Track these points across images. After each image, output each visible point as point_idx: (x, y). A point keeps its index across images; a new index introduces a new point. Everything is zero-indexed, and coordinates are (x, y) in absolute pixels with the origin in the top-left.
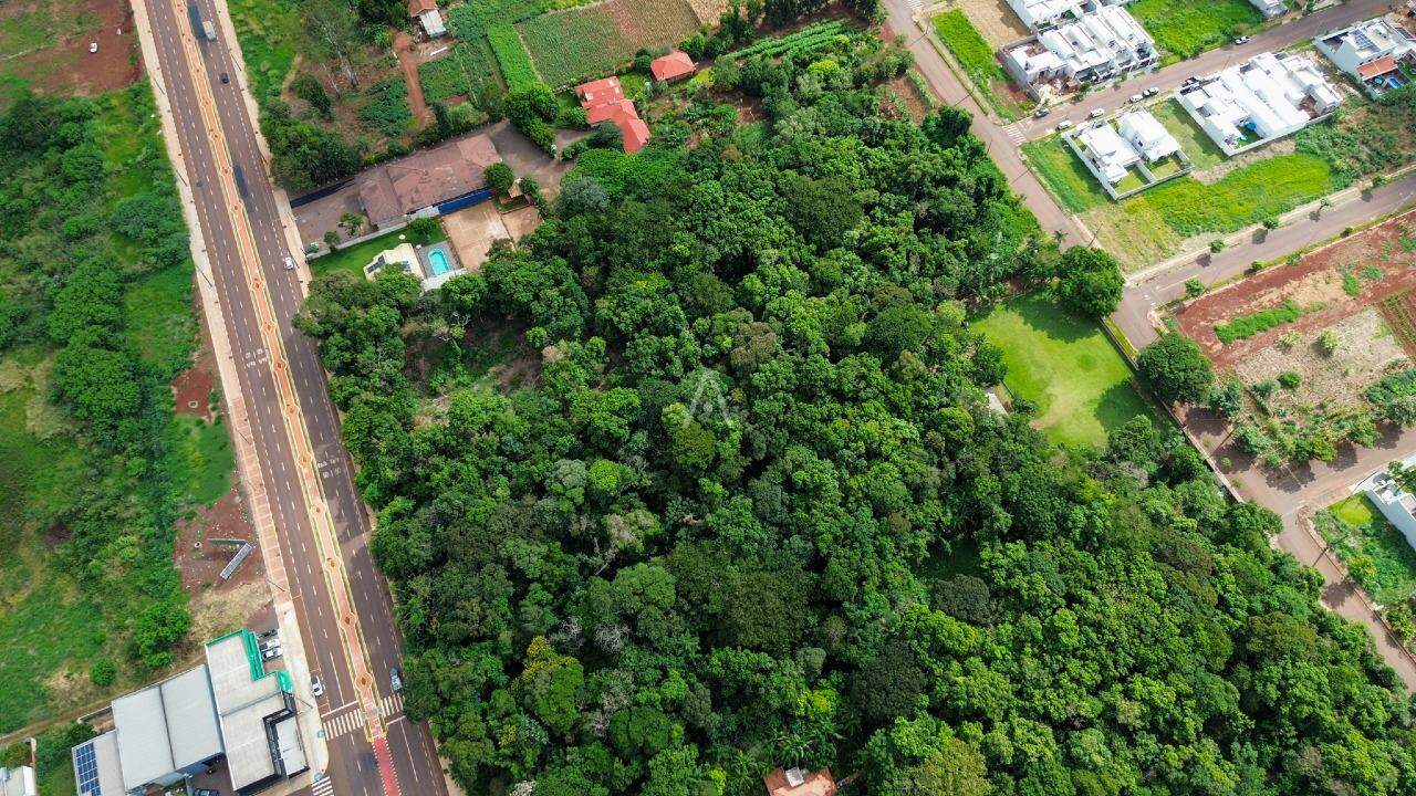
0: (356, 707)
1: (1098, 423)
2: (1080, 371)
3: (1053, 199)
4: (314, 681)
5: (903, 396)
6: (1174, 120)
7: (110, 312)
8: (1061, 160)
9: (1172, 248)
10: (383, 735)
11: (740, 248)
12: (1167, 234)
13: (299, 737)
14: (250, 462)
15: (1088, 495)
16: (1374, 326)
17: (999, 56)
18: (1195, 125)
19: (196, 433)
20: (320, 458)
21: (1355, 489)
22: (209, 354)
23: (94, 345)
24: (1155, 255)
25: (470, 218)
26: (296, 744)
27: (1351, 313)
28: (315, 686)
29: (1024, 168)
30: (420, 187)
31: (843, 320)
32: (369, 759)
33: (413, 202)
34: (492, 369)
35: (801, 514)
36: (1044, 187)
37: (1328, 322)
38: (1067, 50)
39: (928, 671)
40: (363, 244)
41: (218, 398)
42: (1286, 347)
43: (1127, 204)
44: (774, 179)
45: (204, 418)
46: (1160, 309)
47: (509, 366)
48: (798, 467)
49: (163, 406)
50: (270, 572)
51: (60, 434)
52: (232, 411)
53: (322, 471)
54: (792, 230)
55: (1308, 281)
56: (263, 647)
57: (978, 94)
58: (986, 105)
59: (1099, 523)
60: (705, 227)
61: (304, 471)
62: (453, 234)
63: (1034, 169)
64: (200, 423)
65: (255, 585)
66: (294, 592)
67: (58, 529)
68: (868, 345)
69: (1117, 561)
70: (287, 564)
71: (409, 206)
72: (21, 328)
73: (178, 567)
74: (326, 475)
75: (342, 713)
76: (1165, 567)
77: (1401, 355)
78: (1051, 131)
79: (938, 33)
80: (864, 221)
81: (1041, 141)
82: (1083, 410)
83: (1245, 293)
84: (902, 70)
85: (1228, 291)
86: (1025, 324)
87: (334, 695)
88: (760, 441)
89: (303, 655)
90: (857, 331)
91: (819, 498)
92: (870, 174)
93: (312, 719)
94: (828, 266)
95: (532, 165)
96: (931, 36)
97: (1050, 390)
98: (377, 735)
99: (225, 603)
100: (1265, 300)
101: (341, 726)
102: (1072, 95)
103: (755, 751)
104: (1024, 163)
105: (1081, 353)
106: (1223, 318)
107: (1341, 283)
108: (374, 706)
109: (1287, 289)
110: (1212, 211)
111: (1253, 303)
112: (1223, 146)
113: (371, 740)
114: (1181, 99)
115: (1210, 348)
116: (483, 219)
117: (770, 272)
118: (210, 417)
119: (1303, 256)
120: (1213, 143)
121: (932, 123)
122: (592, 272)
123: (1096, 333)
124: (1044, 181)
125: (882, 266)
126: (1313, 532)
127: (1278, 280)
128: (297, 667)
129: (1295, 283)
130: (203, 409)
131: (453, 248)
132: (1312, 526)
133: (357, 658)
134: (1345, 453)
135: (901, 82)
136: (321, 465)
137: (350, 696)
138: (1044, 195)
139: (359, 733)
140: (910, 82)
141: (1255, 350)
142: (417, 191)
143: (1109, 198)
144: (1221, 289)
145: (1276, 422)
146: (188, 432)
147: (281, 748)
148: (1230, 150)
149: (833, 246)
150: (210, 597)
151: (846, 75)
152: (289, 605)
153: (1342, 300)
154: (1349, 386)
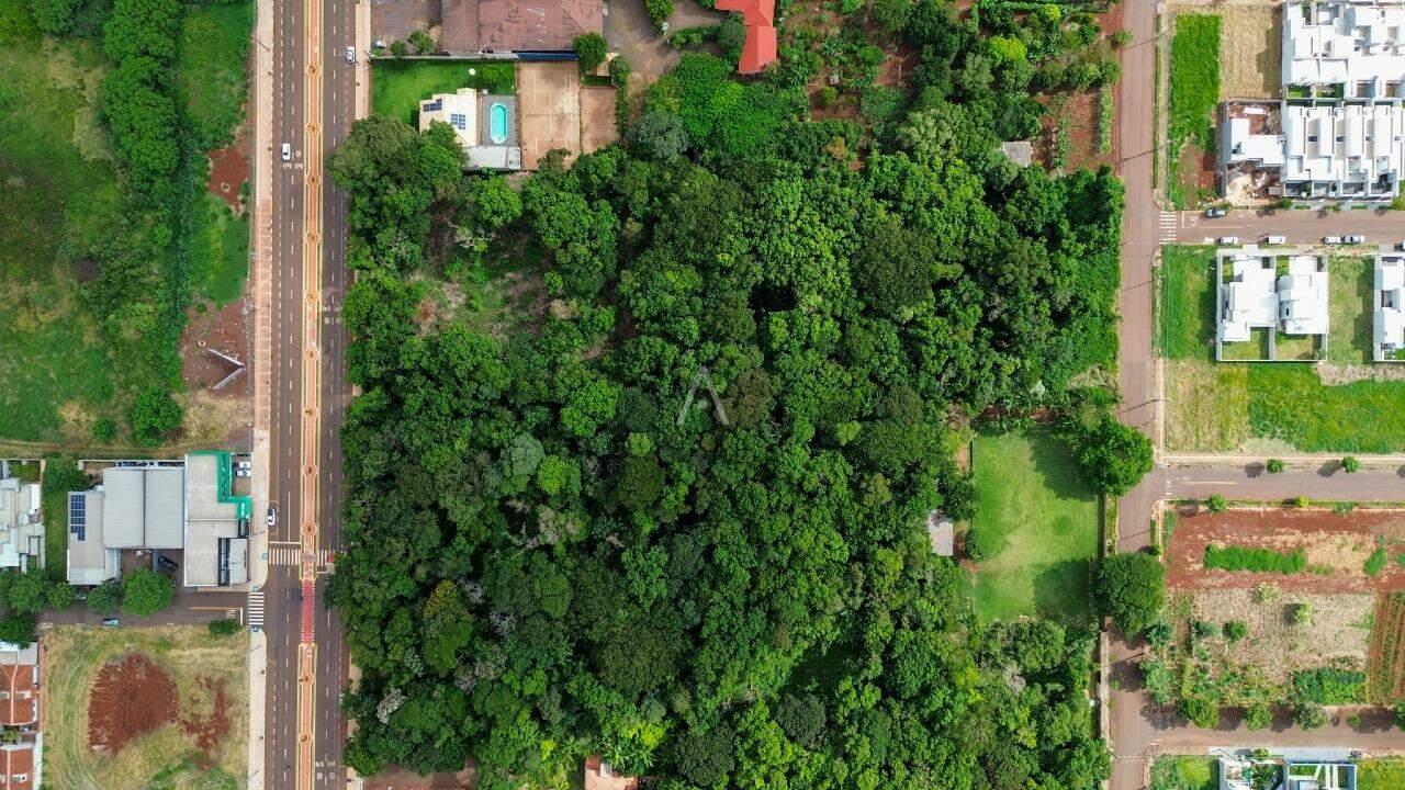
0: (298, 547)
1: (1032, 589)
2: (1050, 532)
3: (1153, 329)
4: (270, 513)
5: (854, 517)
6: (1351, 286)
7: (163, 45)
8: (1196, 282)
9: (1233, 442)
10: (313, 580)
11: (785, 280)
12: (1240, 421)
13: (247, 554)
14: (264, 277)
15: (961, 681)
16: (1361, 613)
17: (1220, 108)
18: (1369, 305)
19: (222, 219)
20: (327, 301)
21: (1213, 751)
22: (250, 134)
23: (144, 82)
24: (1211, 443)
25: (548, 77)
26: (243, 561)
27: (1353, 591)
28: (270, 518)
29: (1147, 276)
30: (506, 25)
31: (842, 410)
32: (297, 594)
33: (493, 41)
34: (509, 275)
35: (705, 587)
36: (1154, 308)
37: (1320, 589)
38: (1298, 145)
39: (738, 764)
40: (431, 62)
41: (248, 190)
42: (1257, 598)
43: (1225, 370)
44: (861, 209)
45: (232, 207)
46: (1172, 502)
47: (525, 279)
48: (725, 544)
49: (197, 180)
50: (258, 396)
51: (102, 160)
52: (259, 213)
53: (325, 314)
54: (848, 282)
55: (1338, 539)
56: (235, 465)
57: (1162, 154)
58: (1162, 172)
59: (949, 717)
60: (762, 238)
61: (309, 308)
62: (524, 91)
63: (1159, 283)
64: (228, 211)
65: (242, 403)
66: (273, 423)
67: (88, 264)
68: (850, 451)
69: (944, 752)
70: (273, 395)
71: (488, 44)
72: (80, 17)
73: (181, 355)
74: (327, 321)
75: (286, 547)
76: (981, 772)
77: (1361, 654)
78: (1209, 241)
79: (1175, 43)
80: (929, 301)
81: (1191, 249)
82: (1026, 568)
83: (1266, 523)
84: (1097, 84)
85: (1253, 514)
86: (1031, 460)
87: (284, 531)
88: (703, 502)
89: (267, 483)
90: (848, 432)
91: (726, 583)
92: (965, 245)
93: (261, 543)
94: (862, 340)
95: (636, 34)
96: (1163, 45)
97: (1010, 538)
98: (308, 577)
99: (214, 408)
100: (1279, 541)
101: (282, 557)
102: (1266, 202)
103: (583, 741)
104: (1153, 269)
105: (1064, 513)
106: (1223, 539)
107: (1367, 556)
108: (312, 553)
109: (1311, 538)
110: (1305, 417)
111: (1266, 538)
112: (1377, 346)
113: (303, 580)
114: (1379, 264)
115: (1188, 564)
116: (560, 84)
117: (802, 321)
118: (238, 209)
119: (1355, 509)
120: (1370, 336)
121: (1081, 184)
122: (634, 227)
123: (1093, 499)
124: (1158, 304)
125: (916, 360)
126: (1147, 770)
127: (1308, 525)
128: (260, 492)
129: (1323, 535)
130: (231, 198)
131: (518, 110)
132: (1151, 762)
133: (309, 506)
134: (1234, 716)
135: (1087, 98)
136: (325, 309)
137: (296, 537)
138: (1147, 318)
139: (295, 570)
140: (1096, 102)
141: (1230, 585)
142: (500, 29)
143: (1212, 354)
144: (1247, 508)
145: (1191, 663)
146: (215, 217)
147: (231, 560)
148: (1379, 356)
149: (881, 314)
150: (203, 396)
151: (1027, 71)
152: (266, 434)
153: (1354, 573)
154: (1287, 659)
